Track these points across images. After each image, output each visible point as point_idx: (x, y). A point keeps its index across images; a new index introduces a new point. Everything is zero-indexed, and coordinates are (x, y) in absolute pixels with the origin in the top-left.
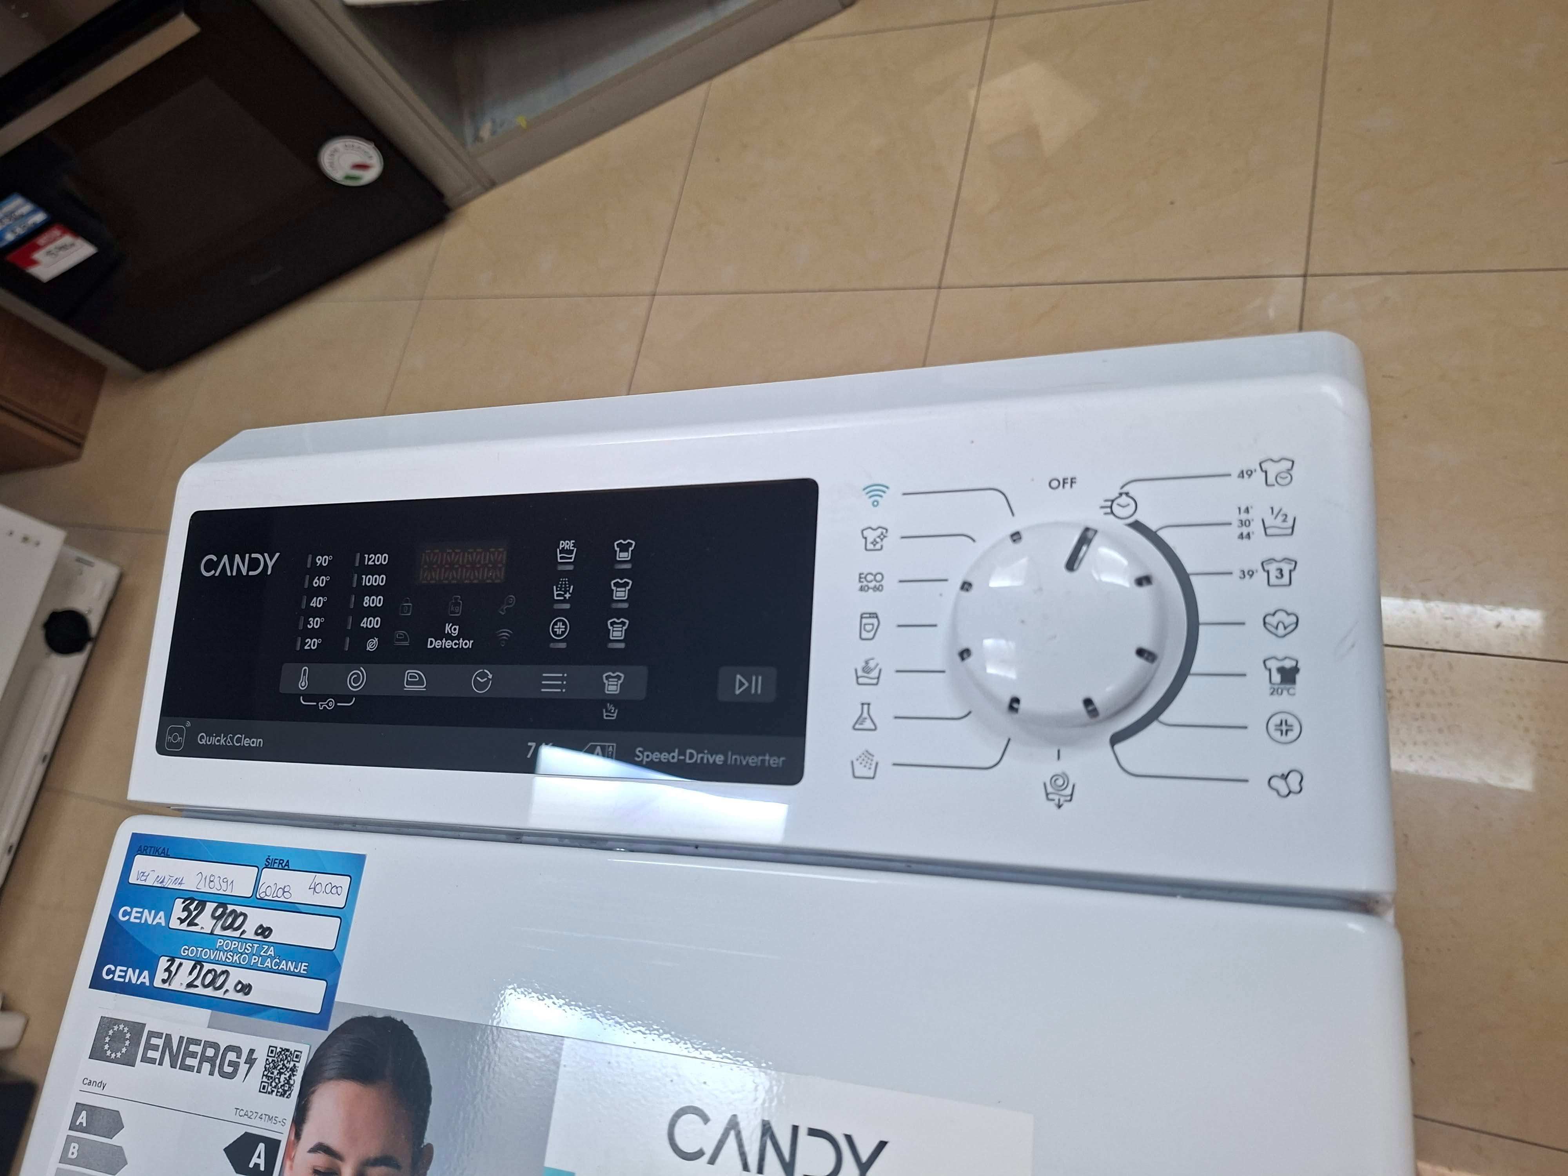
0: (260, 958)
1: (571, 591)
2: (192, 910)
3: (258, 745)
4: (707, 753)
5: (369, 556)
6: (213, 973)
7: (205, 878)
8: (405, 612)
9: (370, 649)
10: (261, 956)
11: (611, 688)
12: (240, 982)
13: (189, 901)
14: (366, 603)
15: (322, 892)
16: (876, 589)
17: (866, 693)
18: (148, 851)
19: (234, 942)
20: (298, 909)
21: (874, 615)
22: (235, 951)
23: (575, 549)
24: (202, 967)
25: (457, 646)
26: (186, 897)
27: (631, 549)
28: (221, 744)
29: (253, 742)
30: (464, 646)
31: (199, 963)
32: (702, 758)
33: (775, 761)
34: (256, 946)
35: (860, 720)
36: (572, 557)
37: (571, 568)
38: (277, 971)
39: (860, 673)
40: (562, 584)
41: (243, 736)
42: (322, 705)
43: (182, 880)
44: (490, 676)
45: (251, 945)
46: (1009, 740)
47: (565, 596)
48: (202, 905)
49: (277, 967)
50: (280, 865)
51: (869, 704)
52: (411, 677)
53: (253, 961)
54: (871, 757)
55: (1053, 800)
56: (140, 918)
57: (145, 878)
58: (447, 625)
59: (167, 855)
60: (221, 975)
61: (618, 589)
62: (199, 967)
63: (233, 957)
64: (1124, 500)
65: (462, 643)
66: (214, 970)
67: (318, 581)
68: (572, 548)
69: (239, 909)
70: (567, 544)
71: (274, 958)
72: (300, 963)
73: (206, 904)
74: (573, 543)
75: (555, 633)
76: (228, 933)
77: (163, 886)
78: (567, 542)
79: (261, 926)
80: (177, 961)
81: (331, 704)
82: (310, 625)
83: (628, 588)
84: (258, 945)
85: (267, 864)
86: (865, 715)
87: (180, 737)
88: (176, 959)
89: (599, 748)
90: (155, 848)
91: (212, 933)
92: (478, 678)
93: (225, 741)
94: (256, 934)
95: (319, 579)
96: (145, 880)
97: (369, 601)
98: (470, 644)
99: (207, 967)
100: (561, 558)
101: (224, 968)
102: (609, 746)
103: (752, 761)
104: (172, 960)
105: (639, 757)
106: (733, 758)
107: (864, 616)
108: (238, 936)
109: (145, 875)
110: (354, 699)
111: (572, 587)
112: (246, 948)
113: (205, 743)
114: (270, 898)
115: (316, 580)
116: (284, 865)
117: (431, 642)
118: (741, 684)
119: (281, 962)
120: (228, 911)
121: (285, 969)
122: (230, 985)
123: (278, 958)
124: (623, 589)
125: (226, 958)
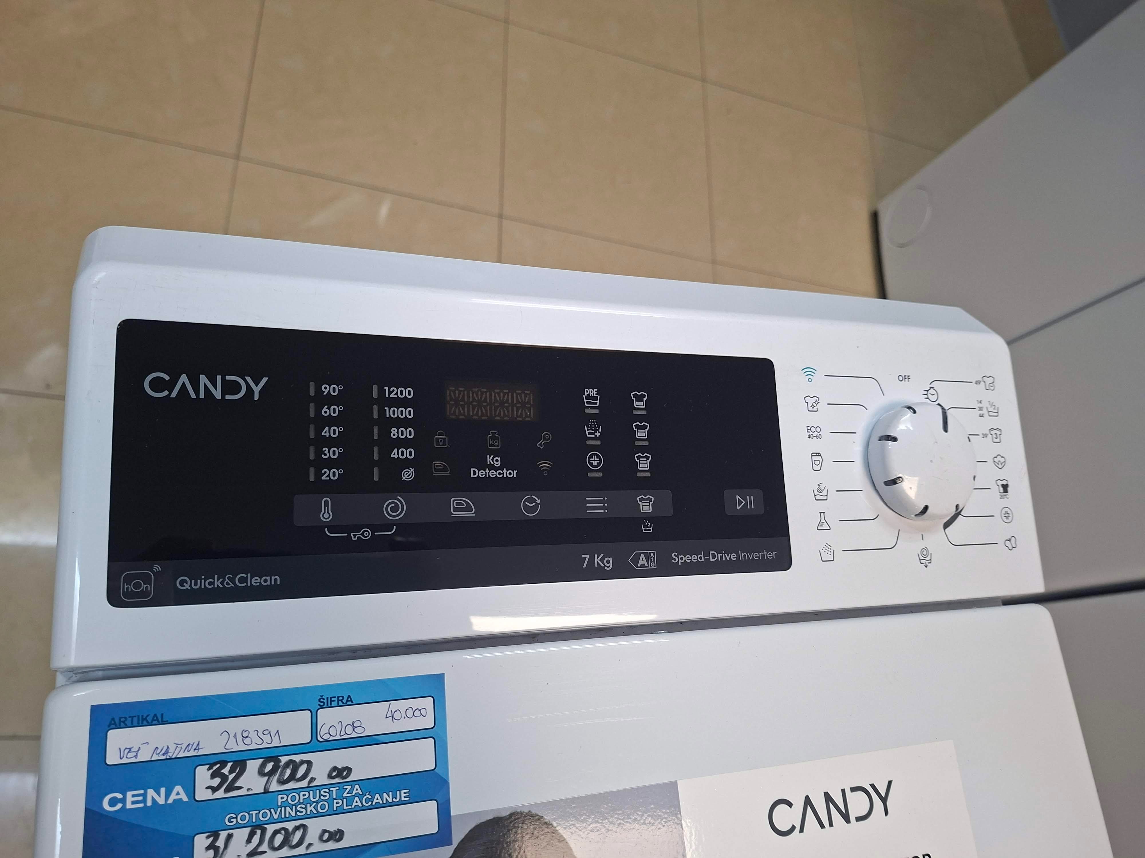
0: (345, 800)
1: (600, 431)
2: (227, 774)
3: (273, 583)
4: (724, 553)
5: (389, 390)
6: (283, 832)
7: (235, 736)
8: (440, 444)
9: (406, 478)
10: (345, 798)
11: (645, 508)
12: (325, 831)
13: (218, 766)
14: (394, 435)
15: (403, 717)
16: (818, 437)
17: (822, 506)
18: (128, 722)
19: (302, 794)
20: (379, 741)
21: (819, 454)
22: (307, 802)
23: (599, 396)
24: (264, 831)
25: (502, 475)
26: (212, 762)
27: (644, 399)
28: (216, 586)
29: (266, 581)
30: (509, 476)
31: (257, 827)
32: (721, 557)
33: (770, 555)
34: (334, 789)
35: (820, 524)
36: (597, 403)
37: (596, 411)
38: (371, 807)
39: (816, 493)
40: (591, 425)
41: (249, 575)
42: (355, 536)
43: (198, 744)
44: (538, 501)
45: (327, 791)
46: (899, 530)
47: (596, 434)
48: (240, 766)
49: (370, 803)
50: (340, 702)
51: (824, 513)
52: (457, 504)
53: (335, 805)
54: (830, 547)
55: (923, 563)
56: (144, 801)
57: (135, 754)
58: (488, 456)
59: (162, 721)
60: (296, 831)
61: (639, 431)
62: (259, 832)
63: (306, 809)
64: (932, 391)
65: (506, 473)
66: (283, 829)
67: (328, 410)
68: (595, 395)
69: (297, 758)
70: (592, 392)
71: (363, 795)
72: (398, 792)
73: (246, 763)
74: (596, 391)
75: (591, 464)
76: (291, 785)
77: (168, 757)
78: (590, 390)
79: (335, 768)
80: (223, 835)
81: (368, 534)
82: (325, 455)
83: (647, 430)
84: (337, 788)
85: (322, 704)
86: (823, 520)
87: (144, 584)
88: (220, 832)
89: (642, 555)
90: (139, 716)
91: (266, 791)
92: (526, 503)
93: (222, 583)
94: (330, 777)
95: (329, 408)
96: (136, 756)
97: (398, 432)
98: (514, 473)
99: (271, 829)
100: (588, 403)
101: (298, 823)
102: (650, 553)
103: (756, 556)
104: (216, 835)
105: (675, 560)
106: (742, 555)
107: (813, 454)
108: (306, 786)
109: (132, 750)
110: (395, 527)
111: (601, 427)
112: (320, 795)
113: (189, 588)
114: (338, 737)
115: (325, 409)
116: (344, 701)
117: (474, 472)
118: (740, 503)
119: (373, 798)
120: (282, 763)
121: (381, 802)
122: (312, 836)
123: (368, 795)
124: (644, 431)
125: (296, 813)
